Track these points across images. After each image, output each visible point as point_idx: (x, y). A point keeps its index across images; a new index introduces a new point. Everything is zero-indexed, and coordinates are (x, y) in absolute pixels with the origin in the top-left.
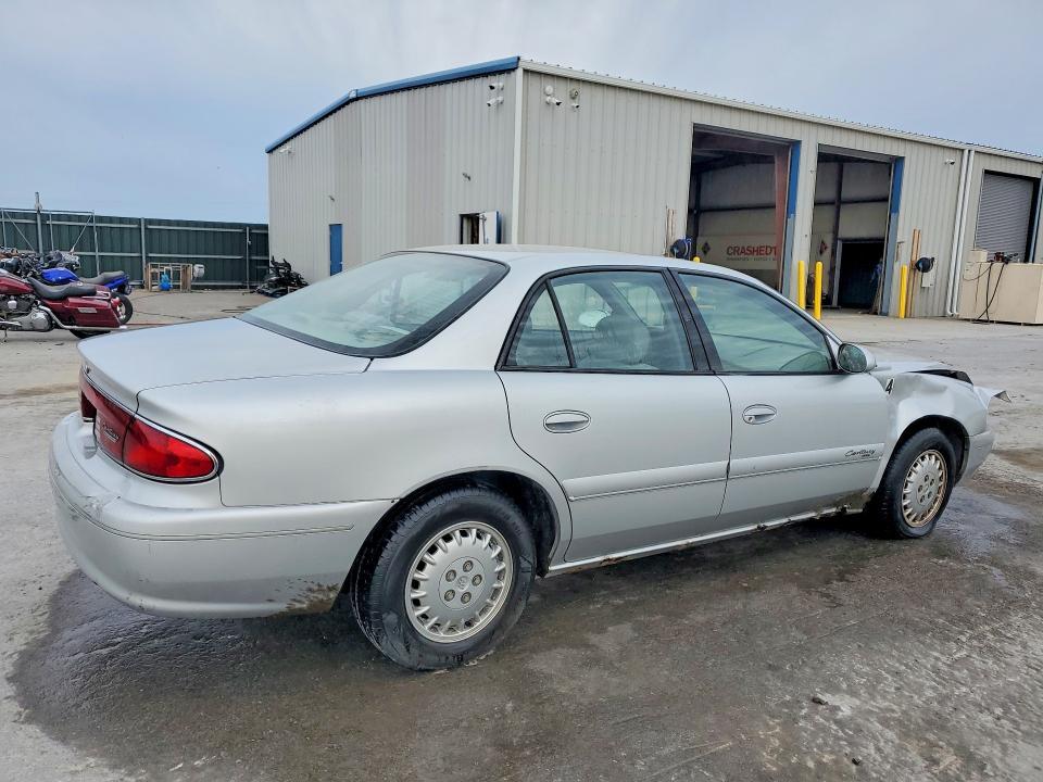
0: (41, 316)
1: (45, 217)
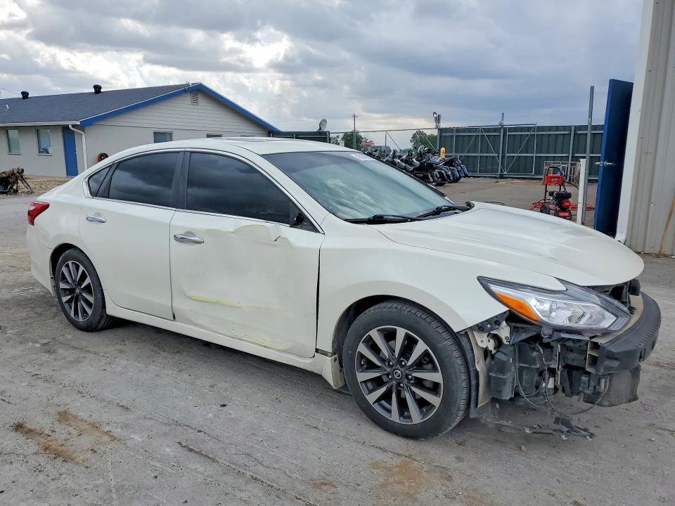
1: (505, 129)
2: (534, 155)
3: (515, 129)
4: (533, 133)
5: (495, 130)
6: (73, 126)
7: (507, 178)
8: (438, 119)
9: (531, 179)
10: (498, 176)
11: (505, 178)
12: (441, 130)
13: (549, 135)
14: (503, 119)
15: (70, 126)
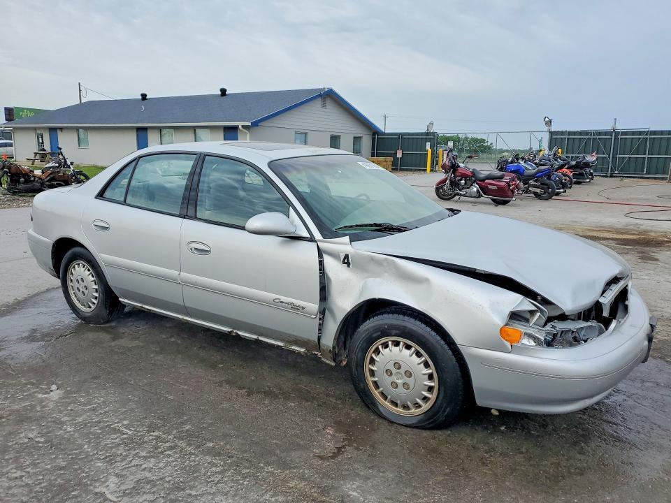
0: (475, 189)
1: (617, 133)
2: (646, 156)
3: (626, 133)
4: (646, 137)
5: (606, 133)
6: (243, 126)
7: (616, 177)
8: (549, 123)
9: (641, 178)
10: (609, 175)
11: (615, 177)
12: (551, 133)
13: (661, 138)
14: (615, 124)
15: (240, 127)
